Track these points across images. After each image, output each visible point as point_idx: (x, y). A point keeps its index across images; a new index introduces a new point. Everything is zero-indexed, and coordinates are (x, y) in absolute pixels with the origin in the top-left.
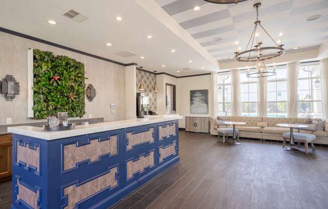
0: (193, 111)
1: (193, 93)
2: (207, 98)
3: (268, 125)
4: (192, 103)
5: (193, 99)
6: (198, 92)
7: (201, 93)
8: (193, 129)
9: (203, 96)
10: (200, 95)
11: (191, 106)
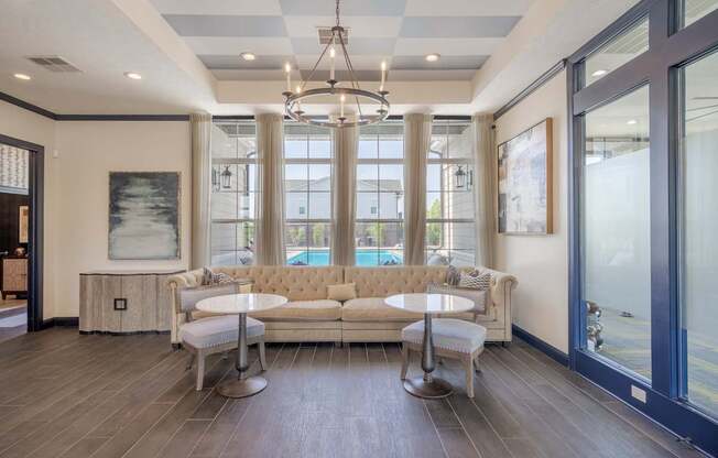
0: (119, 252)
1: (120, 183)
2: (177, 203)
3: (357, 291)
4: (115, 220)
5: (122, 204)
6: (139, 181)
7: (154, 185)
8: (111, 322)
9: (160, 194)
10: (148, 190)
11: (110, 231)
